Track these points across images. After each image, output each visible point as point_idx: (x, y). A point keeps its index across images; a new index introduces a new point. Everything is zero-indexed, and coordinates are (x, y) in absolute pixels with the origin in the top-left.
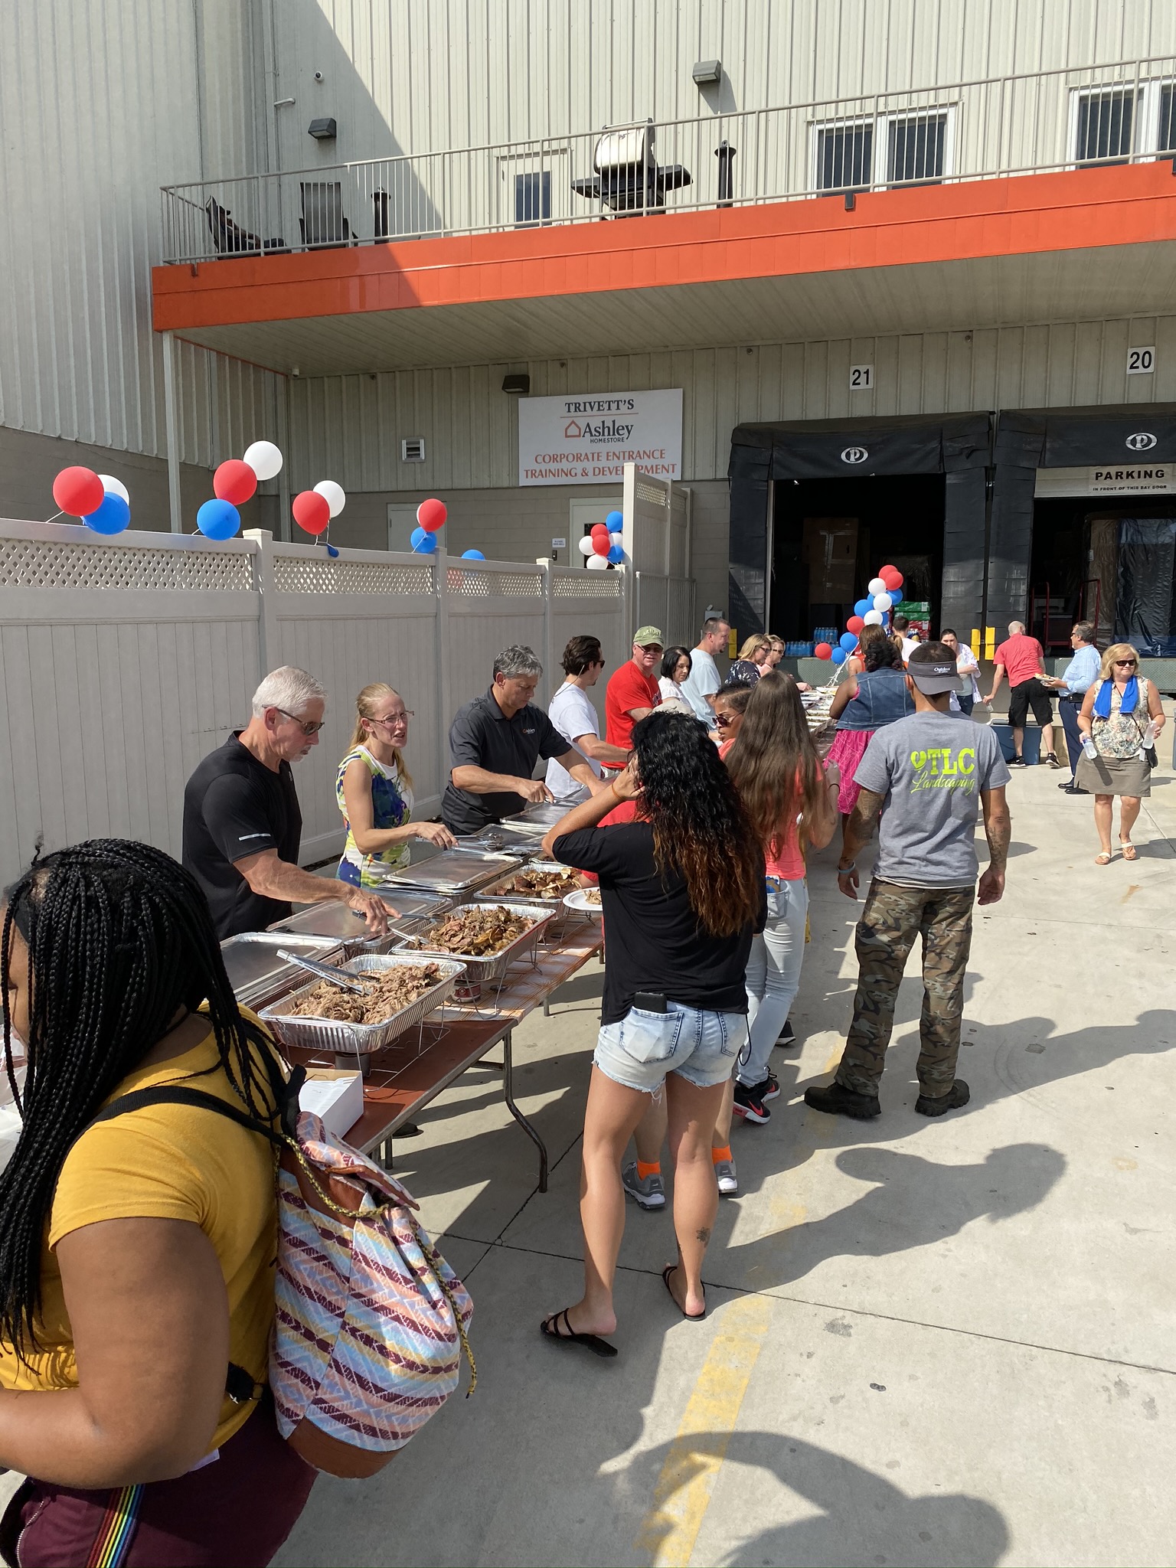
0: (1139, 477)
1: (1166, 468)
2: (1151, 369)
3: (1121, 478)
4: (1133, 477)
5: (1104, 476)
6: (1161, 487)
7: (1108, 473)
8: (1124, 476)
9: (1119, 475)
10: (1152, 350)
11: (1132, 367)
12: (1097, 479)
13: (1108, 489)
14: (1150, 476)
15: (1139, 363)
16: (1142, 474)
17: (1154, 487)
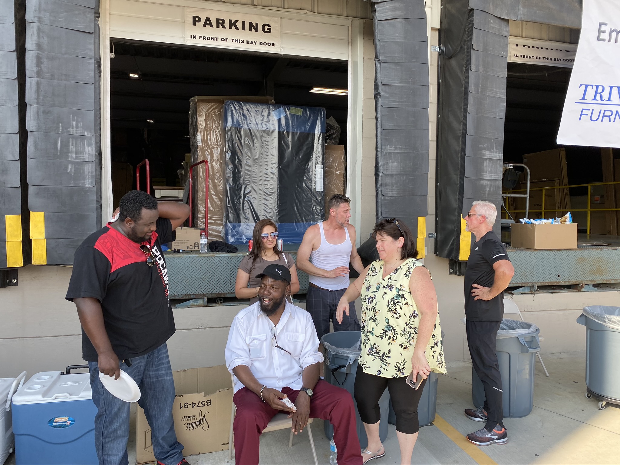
0: (244, 29)
1: (274, 21)
3: (224, 27)
4: (237, 28)
5: (203, 21)
6: (269, 44)
7: (208, 19)
8: (227, 24)
9: (221, 24)
12: (194, 24)
13: (209, 39)
14: (257, 30)
17: (261, 43)
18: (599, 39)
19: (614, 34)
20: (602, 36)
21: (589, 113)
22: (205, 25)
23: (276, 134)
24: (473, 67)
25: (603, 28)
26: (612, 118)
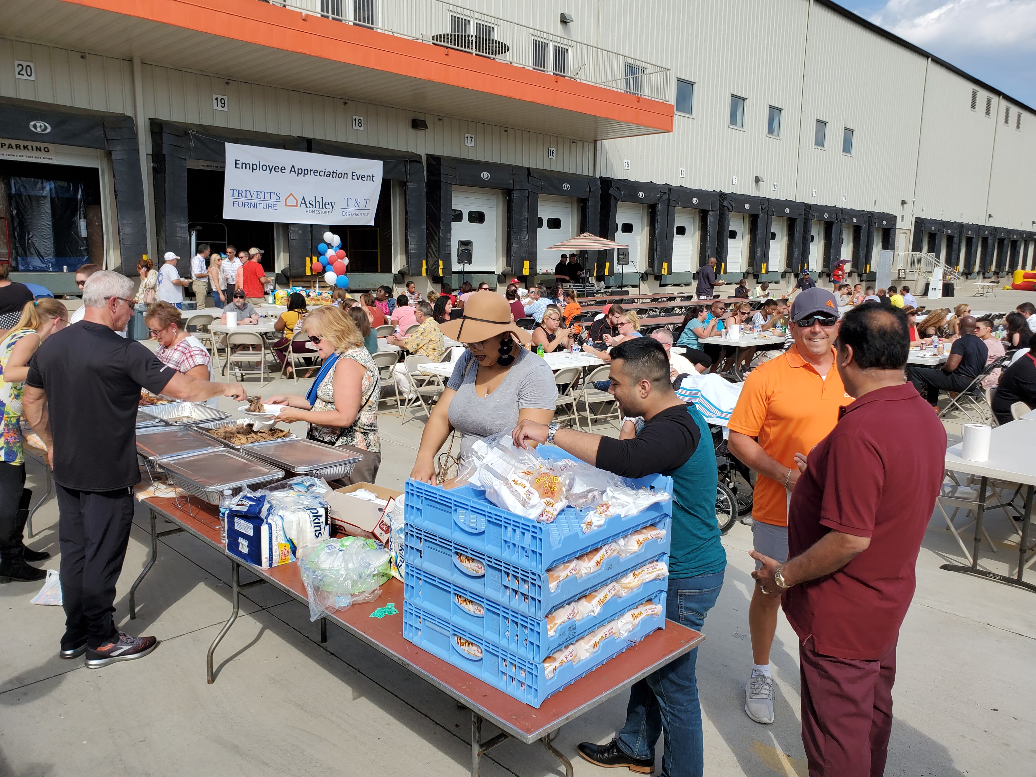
0: (33, 150)
1: (51, 146)
2: (33, 78)
3: (20, 149)
4: (28, 149)
5: (7, 146)
6: (49, 159)
7: (10, 144)
8: (22, 147)
9: (18, 147)
10: (31, 64)
11: (19, 74)
13: (11, 155)
14: (40, 150)
15: (23, 72)
16: (34, 148)
17: (44, 158)
18: (236, 167)
19: (244, 165)
20: (238, 166)
21: (237, 203)
22: (9, 147)
23: (49, 199)
24: (167, 182)
25: (238, 162)
26: (249, 205)
